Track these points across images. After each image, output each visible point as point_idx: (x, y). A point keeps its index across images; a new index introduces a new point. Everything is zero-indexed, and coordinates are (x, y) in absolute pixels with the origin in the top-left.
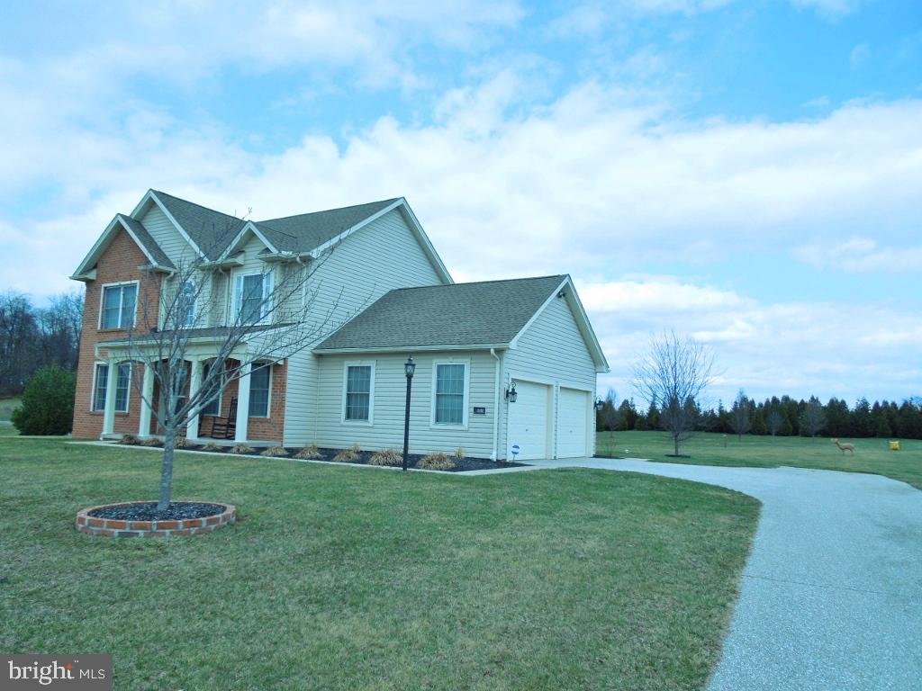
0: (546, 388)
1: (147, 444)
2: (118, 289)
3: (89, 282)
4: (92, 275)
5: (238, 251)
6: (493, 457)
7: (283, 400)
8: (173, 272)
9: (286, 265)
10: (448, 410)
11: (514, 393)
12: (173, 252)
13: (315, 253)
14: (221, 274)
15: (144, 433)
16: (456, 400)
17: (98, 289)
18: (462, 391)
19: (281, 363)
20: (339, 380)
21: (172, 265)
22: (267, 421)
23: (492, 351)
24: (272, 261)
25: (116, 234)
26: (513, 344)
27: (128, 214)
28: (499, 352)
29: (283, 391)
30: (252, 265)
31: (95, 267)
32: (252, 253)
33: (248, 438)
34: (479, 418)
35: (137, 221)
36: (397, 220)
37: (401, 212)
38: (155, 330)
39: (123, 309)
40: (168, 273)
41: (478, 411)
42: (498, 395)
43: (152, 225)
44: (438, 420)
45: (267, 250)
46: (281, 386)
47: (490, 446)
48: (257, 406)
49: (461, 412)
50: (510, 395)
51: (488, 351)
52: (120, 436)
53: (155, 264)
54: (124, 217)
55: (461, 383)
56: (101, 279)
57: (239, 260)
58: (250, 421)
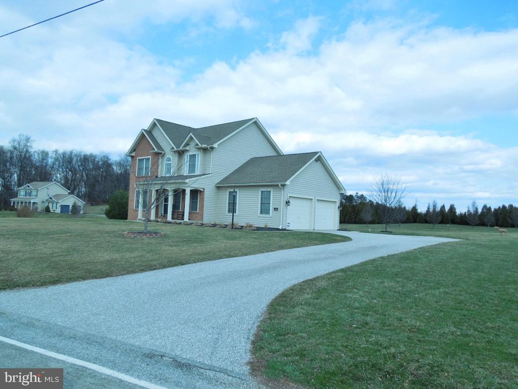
0: (310, 201)
1: (153, 221)
2: (143, 159)
3: (132, 157)
4: (133, 154)
5: (187, 144)
6: (280, 228)
7: (203, 205)
8: (163, 152)
9: (205, 150)
10: (265, 210)
11: (289, 202)
12: (163, 144)
13: (215, 145)
14: (181, 153)
15: (153, 217)
16: (268, 205)
17: (136, 160)
18: (270, 201)
19: (202, 190)
20: (225, 196)
21: (163, 150)
22: (198, 213)
23: (280, 185)
24: (199, 149)
25: (142, 138)
26: (288, 183)
27: (146, 129)
28: (283, 186)
29: (203, 201)
30: (192, 151)
31: (135, 150)
32: (192, 145)
33: (189, 219)
34: (276, 212)
35: (149, 132)
36: (254, 128)
37: (256, 123)
38: (157, 177)
39: (145, 168)
40: (162, 153)
41: (276, 209)
42: (283, 203)
43: (156, 133)
44: (261, 213)
45: (197, 144)
46: (202, 200)
47: (279, 223)
48: (193, 207)
49: (269, 210)
50: (288, 203)
51: (278, 185)
52: (144, 219)
53: (156, 150)
54: (144, 130)
55: (270, 198)
56: (137, 155)
57: (187, 148)
58: (190, 213)
